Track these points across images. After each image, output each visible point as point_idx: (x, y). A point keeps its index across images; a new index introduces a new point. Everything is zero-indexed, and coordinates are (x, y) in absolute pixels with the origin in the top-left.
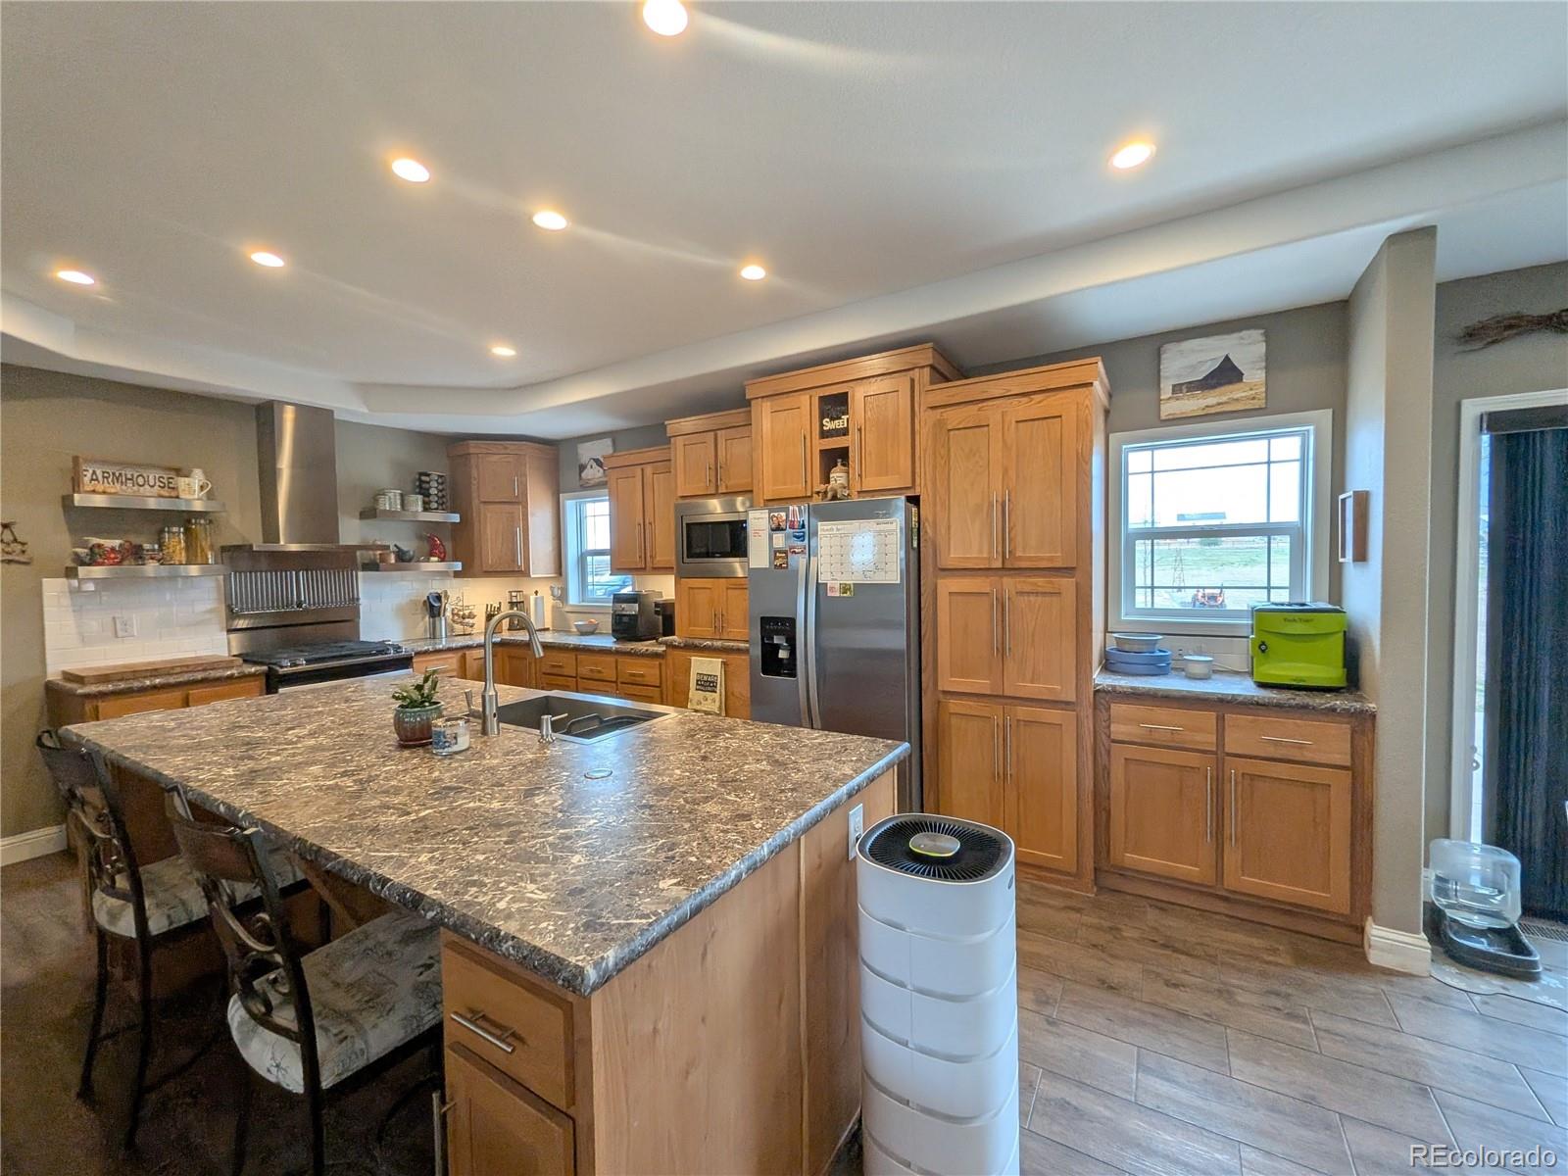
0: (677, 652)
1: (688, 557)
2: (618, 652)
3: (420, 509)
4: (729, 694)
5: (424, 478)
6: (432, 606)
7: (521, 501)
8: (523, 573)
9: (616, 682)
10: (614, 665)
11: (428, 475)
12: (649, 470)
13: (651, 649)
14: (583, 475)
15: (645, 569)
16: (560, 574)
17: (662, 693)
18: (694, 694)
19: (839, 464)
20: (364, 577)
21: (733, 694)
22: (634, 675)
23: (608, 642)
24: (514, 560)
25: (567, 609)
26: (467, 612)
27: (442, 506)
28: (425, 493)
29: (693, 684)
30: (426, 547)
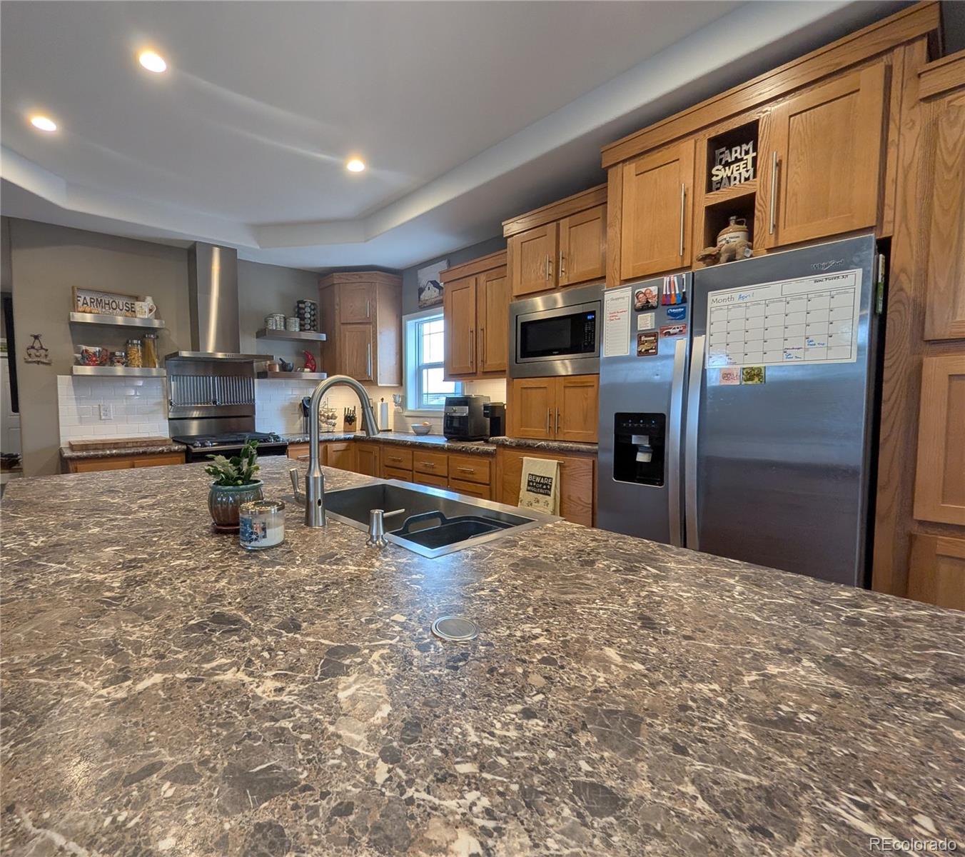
0: (508, 452)
1: (522, 357)
2: (449, 450)
3: (297, 329)
4: (565, 497)
5: (301, 305)
6: (305, 407)
7: (371, 322)
8: (372, 382)
9: (447, 477)
10: (446, 462)
11: (304, 303)
12: (482, 278)
13: (481, 448)
14: (421, 297)
15: (476, 373)
16: (401, 384)
17: (491, 490)
18: (524, 494)
19: (732, 223)
20: (259, 383)
21: (569, 497)
22: (463, 471)
23: (441, 441)
24: (366, 372)
25: (406, 414)
26: (330, 414)
27: (314, 327)
28: (302, 318)
29: (524, 485)
30: (302, 361)
